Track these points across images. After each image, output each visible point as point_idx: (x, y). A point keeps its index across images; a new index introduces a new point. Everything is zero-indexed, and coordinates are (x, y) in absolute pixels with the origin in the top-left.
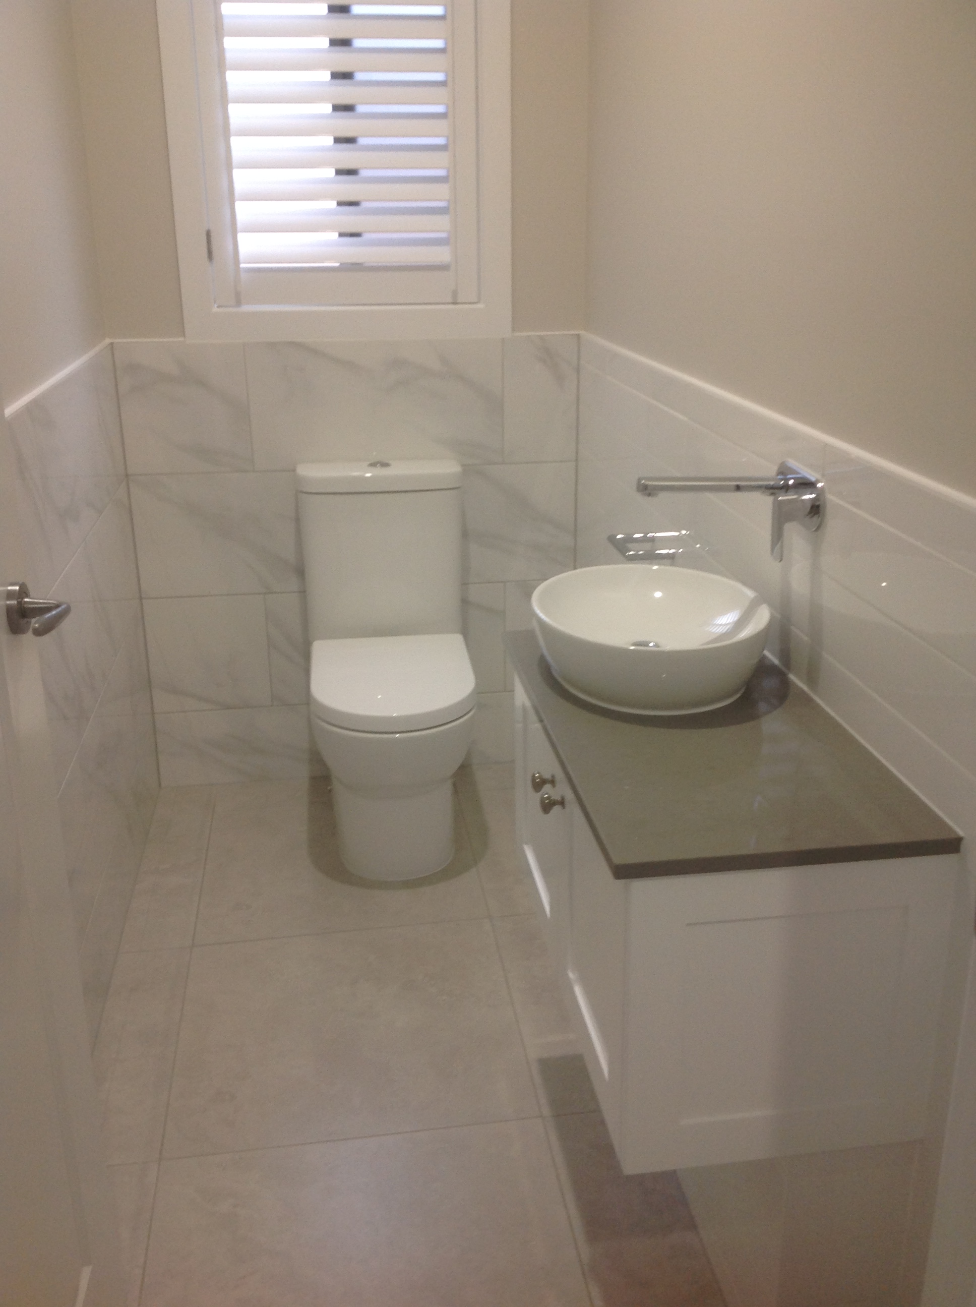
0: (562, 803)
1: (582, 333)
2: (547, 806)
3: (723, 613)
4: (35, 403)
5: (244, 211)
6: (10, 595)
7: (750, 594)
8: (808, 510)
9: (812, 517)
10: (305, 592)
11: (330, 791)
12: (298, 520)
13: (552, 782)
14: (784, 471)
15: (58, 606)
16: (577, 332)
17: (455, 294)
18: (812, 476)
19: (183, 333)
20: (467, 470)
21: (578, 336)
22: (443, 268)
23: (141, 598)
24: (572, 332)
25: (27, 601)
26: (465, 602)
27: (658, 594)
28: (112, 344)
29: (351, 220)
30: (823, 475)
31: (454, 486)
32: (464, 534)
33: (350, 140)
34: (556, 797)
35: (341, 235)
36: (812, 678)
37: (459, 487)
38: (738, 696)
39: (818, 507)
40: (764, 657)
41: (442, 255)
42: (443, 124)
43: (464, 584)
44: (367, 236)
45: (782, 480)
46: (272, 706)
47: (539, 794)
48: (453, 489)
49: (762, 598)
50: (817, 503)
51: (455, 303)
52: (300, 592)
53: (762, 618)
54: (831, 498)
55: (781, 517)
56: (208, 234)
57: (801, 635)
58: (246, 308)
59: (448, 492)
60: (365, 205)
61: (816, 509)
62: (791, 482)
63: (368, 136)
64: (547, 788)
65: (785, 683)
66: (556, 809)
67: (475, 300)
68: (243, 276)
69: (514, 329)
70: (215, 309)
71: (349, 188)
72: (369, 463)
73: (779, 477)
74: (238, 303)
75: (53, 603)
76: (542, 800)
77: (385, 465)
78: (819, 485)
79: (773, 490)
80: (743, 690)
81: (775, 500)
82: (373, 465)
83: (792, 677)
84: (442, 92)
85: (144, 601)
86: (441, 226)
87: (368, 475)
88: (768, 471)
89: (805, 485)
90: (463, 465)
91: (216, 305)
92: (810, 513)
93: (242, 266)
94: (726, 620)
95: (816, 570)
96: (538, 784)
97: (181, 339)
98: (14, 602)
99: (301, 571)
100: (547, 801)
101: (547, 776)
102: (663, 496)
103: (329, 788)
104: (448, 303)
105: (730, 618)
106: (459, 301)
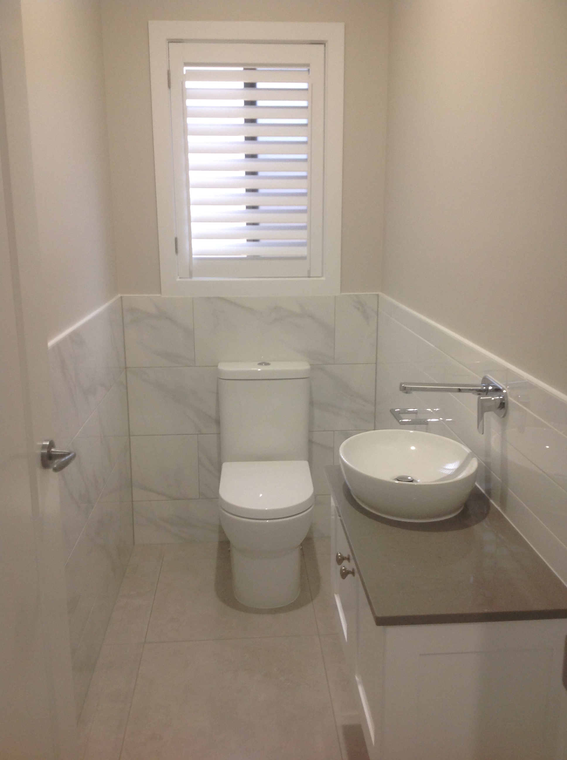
0: (353, 573)
1: (380, 293)
2: (344, 574)
3: (451, 462)
4: (74, 333)
5: (196, 228)
6: (44, 447)
7: (468, 450)
8: (499, 405)
9: (501, 409)
10: (220, 434)
11: (229, 551)
12: (217, 393)
13: (348, 559)
14: (485, 380)
15: (69, 454)
16: (377, 293)
17: (309, 272)
18: (500, 386)
19: (160, 292)
20: (313, 367)
21: (378, 295)
22: (303, 258)
23: (130, 436)
24: (374, 293)
25: (53, 451)
26: (310, 442)
27: (413, 448)
28: (121, 297)
29: (254, 233)
30: (506, 386)
31: (306, 377)
32: (311, 403)
33: (255, 191)
34: (349, 569)
35: (248, 241)
36: (503, 502)
37: (308, 378)
38: (459, 512)
39: (504, 403)
40: (476, 487)
41: (303, 251)
42: (304, 182)
43: (310, 432)
44: (262, 241)
45: (484, 386)
46: (199, 499)
47: (340, 566)
48: (306, 378)
49: (474, 453)
50: (504, 402)
51: (309, 277)
52: (217, 434)
53: (473, 466)
54: (511, 399)
55: (482, 409)
56: (176, 240)
57: (496, 477)
58: (195, 279)
59: (301, 380)
60: (262, 225)
61: (503, 405)
62: (490, 388)
63: (265, 188)
64: (345, 563)
65: (488, 505)
66: (350, 576)
67: (320, 275)
68: (194, 262)
69: (341, 292)
70: (178, 280)
71: (254, 216)
72: (259, 363)
73: (483, 385)
74: (191, 275)
75: (67, 452)
76: (341, 570)
77: (267, 364)
78: (504, 391)
79: (480, 392)
80: (462, 509)
81: (479, 398)
82: (260, 364)
83: (492, 501)
84: (305, 165)
85: (131, 437)
86: (303, 236)
87: (259, 370)
88: (476, 380)
89: (497, 390)
90: (311, 365)
91: (178, 277)
92: (499, 407)
93: (194, 256)
94: (452, 466)
95: (503, 440)
96: (340, 560)
97: (159, 295)
98: (45, 451)
99: (218, 422)
100: (344, 571)
101: (345, 555)
102: (414, 393)
103: (229, 549)
104: (306, 277)
105: (453, 466)
106: (311, 276)
